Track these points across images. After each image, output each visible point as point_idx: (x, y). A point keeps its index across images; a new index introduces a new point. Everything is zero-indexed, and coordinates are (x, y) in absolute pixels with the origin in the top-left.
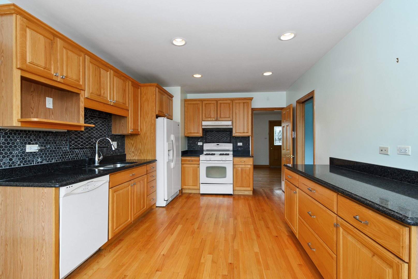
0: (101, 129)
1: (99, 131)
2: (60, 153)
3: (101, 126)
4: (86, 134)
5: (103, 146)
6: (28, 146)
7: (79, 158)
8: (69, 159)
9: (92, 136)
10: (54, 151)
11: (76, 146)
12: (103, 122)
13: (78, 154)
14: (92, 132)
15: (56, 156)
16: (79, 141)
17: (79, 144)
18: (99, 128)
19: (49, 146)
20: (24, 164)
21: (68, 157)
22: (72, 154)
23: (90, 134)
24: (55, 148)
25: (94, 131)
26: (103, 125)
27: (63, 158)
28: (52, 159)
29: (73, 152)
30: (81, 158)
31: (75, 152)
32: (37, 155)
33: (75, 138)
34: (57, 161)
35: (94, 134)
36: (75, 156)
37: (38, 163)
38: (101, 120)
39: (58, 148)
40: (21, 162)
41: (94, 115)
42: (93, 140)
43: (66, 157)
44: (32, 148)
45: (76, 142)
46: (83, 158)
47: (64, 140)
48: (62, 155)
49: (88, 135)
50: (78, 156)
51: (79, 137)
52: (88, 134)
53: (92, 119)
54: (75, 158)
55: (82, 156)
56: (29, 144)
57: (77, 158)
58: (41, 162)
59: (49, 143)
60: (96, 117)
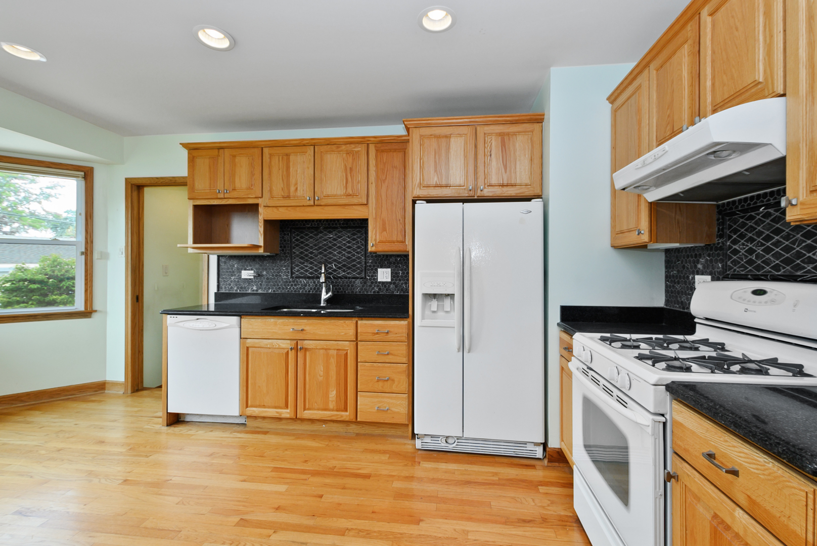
0: (349, 247)
1: (344, 250)
2: (279, 282)
3: (349, 242)
4: (319, 257)
5: (354, 275)
6: (243, 272)
7: (306, 291)
8: (292, 291)
9: (330, 258)
10: (271, 279)
11: (302, 273)
12: (354, 234)
13: (306, 285)
14: (330, 253)
15: (274, 286)
16: (307, 266)
17: (307, 271)
18: (345, 245)
19: (265, 273)
20: (240, 291)
21: (290, 288)
22: (295, 285)
23: (325, 256)
24: (273, 275)
25: (335, 250)
26: (354, 239)
27: (283, 289)
28: (269, 289)
29: (297, 282)
30: (309, 291)
31: (301, 282)
32: (252, 282)
33: (300, 263)
34: (274, 291)
35: (335, 255)
36: (300, 288)
37: (254, 291)
38: (349, 232)
39: (276, 276)
40: (238, 288)
41: (334, 226)
42: (332, 266)
43: (287, 288)
44: (247, 274)
45: (302, 268)
46: (312, 292)
47: (285, 266)
48: (281, 285)
49: (322, 258)
50: (304, 288)
51: (307, 261)
52: (323, 255)
53: (330, 232)
54: (301, 291)
55: (311, 289)
56: (245, 270)
57: (303, 291)
58: (257, 290)
59: (266, 269)
60: (337, 228)
